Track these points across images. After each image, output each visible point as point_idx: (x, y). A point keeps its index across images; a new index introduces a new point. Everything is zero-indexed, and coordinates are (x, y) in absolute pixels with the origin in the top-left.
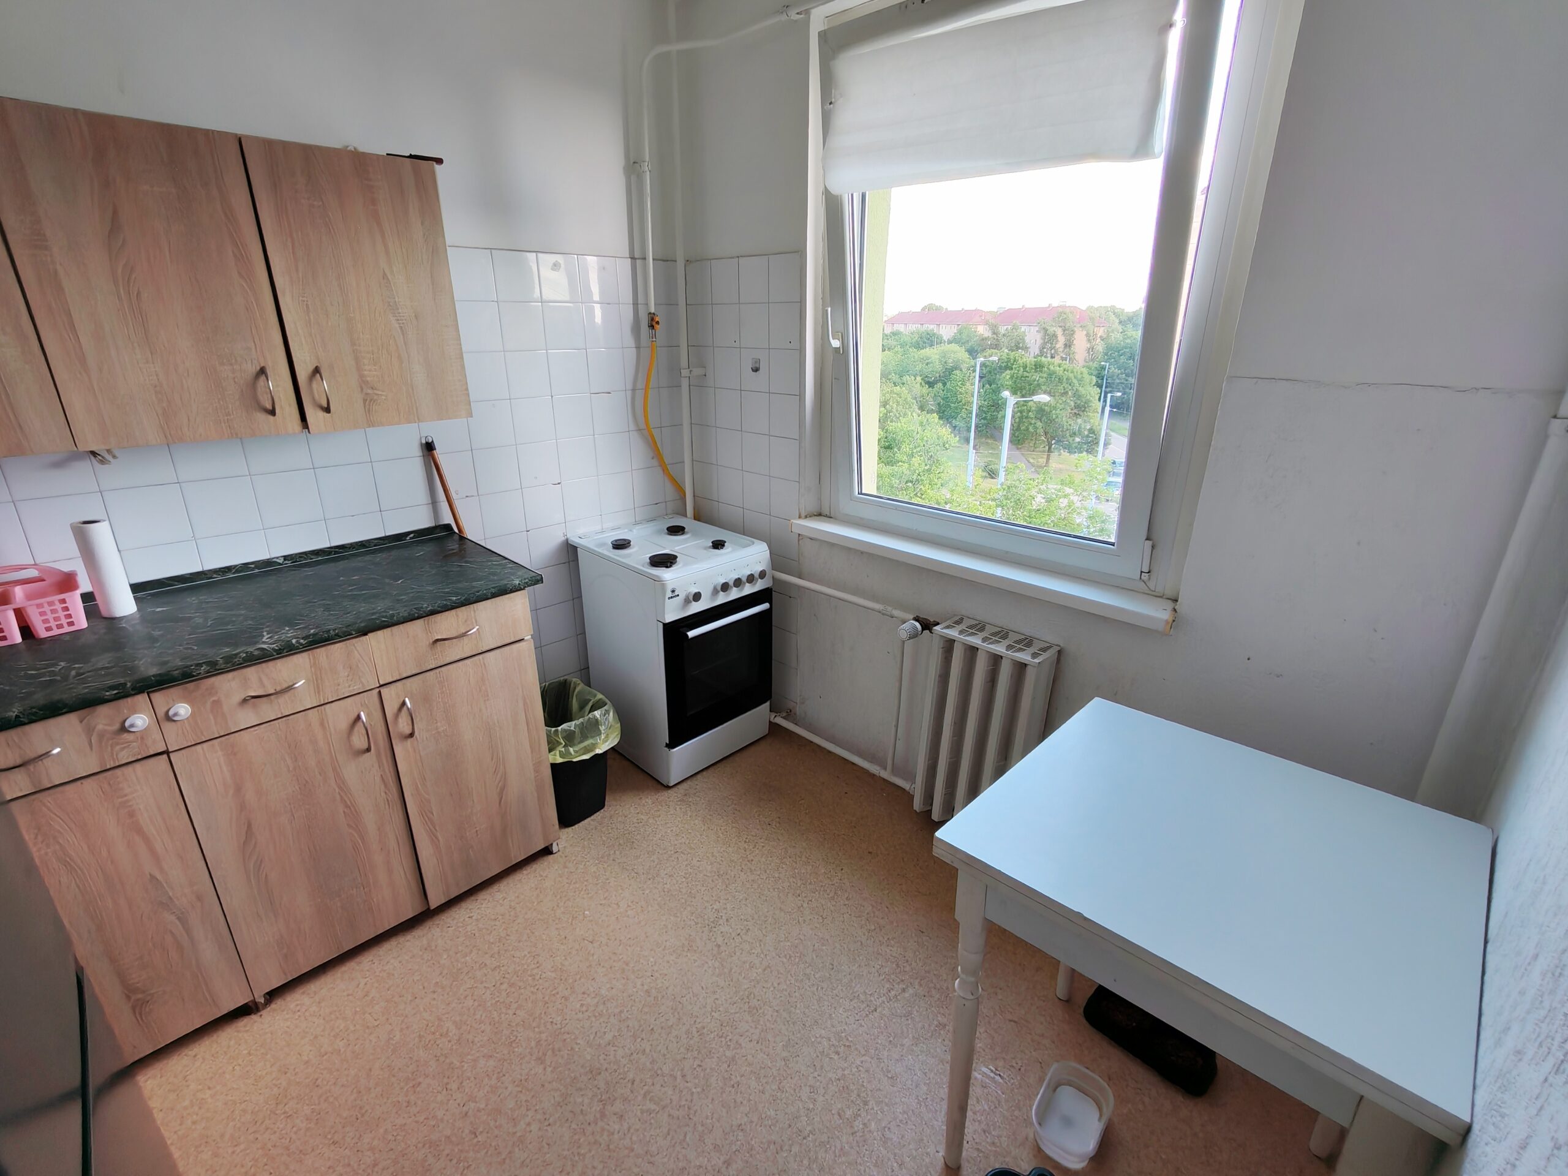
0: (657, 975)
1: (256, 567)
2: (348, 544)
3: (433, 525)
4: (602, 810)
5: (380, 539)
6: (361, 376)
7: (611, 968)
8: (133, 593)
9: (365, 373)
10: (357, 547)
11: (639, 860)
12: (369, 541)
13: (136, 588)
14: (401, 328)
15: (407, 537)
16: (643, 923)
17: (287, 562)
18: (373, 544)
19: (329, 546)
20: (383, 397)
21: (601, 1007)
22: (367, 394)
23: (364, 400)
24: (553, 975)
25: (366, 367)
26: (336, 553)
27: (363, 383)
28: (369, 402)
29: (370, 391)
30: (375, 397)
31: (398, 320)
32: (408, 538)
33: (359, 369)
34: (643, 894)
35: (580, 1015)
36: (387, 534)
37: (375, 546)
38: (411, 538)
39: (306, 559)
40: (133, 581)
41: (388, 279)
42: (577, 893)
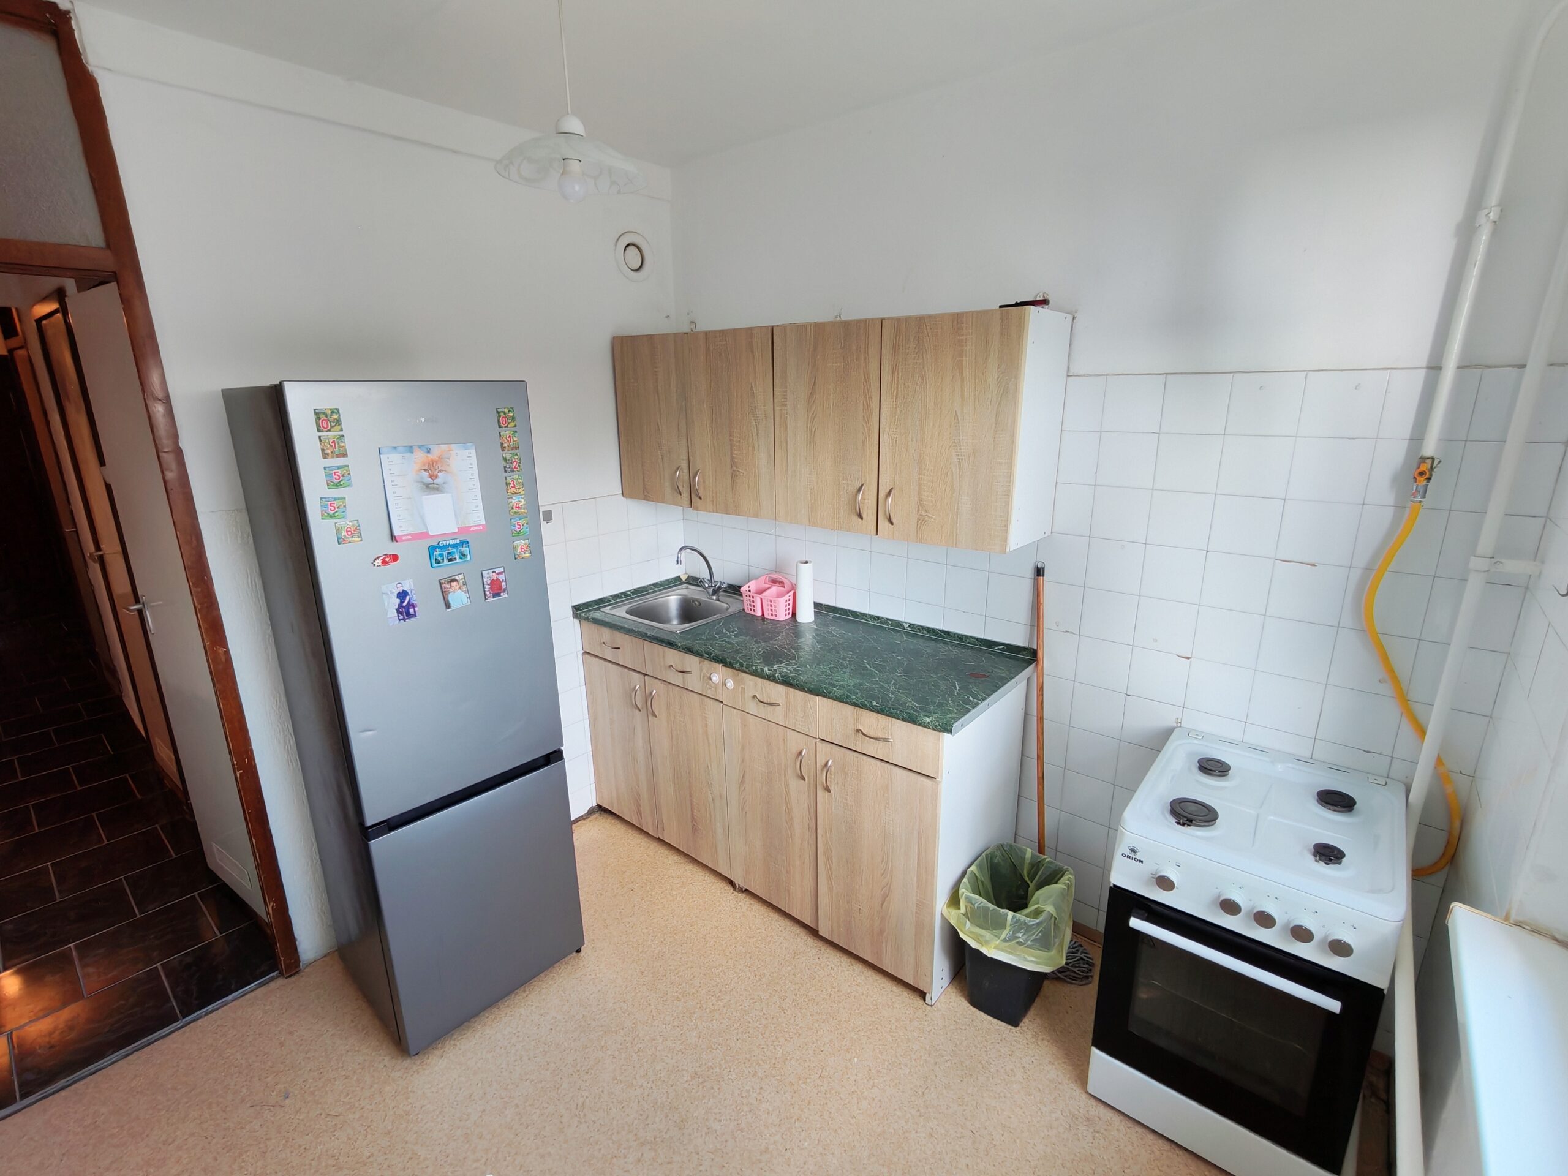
0: (788, 1154)
1: (891, 625)
2: (952, 633)
3: (1026, 645)
4: (1010, 1027)
5: (977, 639)
6: (920, 500)
7: (792, 1104)
8: (815, 608)
9: (923, 497)
10: (957, 638)
11: (944, 1091)
12: (967, 637)
13: (817, 606)
14: (959, 462)
15: (997, 646)
16: (853, 1121)
17: (908, 629)
18: (968, 641)
19: (941, 628)
20: (933, 520)
21: (746, 1109)
22: (921, 515)
23: (918, 519)
24: (780, 1055)
25: (926, 494)
26: (941, 636)
27: (920, 505)
28: (921, 521)
29: (923, 513)
30: (926, 519)
31: (958, 455)
32: (996, 648)
33: (920, 494)
34: (895, 1110)
35: (737, 1092)
36: (986, 638)
37: (969, 643)
38: (999, 649)
39: (920, 632)
40: (818, 601)
41: (958, 419)
42: (880, 1042)
